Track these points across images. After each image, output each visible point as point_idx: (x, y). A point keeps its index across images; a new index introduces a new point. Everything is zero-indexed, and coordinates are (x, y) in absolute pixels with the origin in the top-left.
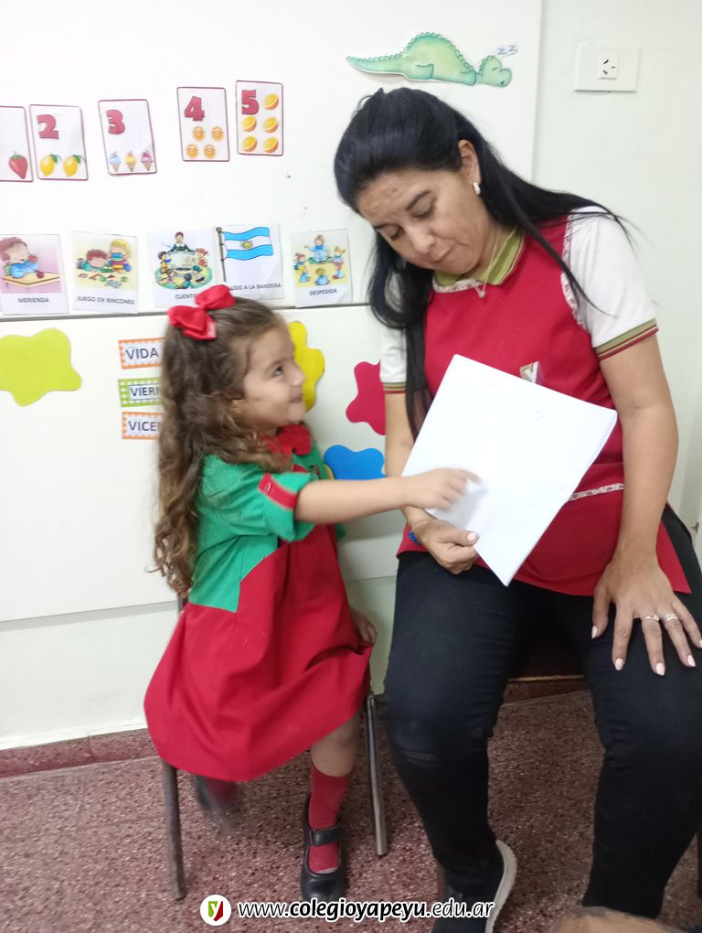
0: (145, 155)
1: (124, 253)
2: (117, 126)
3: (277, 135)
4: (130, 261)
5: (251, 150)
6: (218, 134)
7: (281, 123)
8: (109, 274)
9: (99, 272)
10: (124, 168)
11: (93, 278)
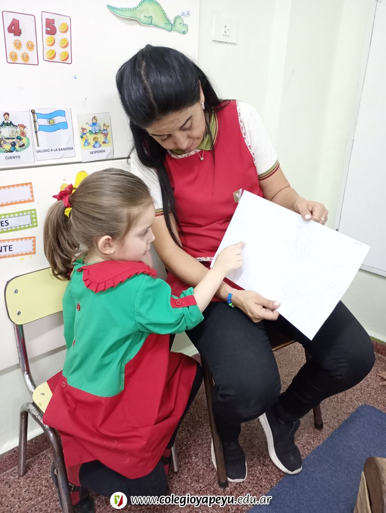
3: (68, 49)
5: (52, 58)
6: (30, 46)
7: (70, 42)
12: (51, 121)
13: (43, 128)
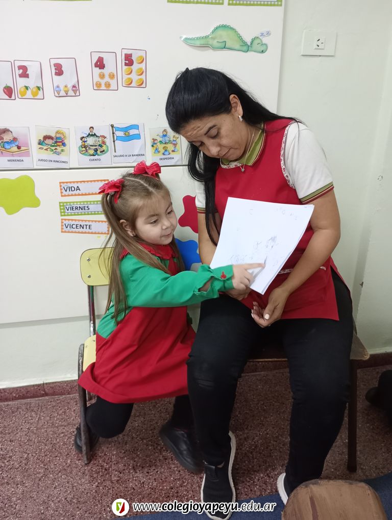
0: (74, 86)
1: (63, 137)
2: (59, 71)
3: (143, 77)
4: (66, 141)
5: (129, 84)
6: (112, 76)
7: (145, 71)
8: (54, 148)
9: (49, 147)
10: (62, 93)
11: (46, 150)
12: (127, 133)
13: (119, 138)
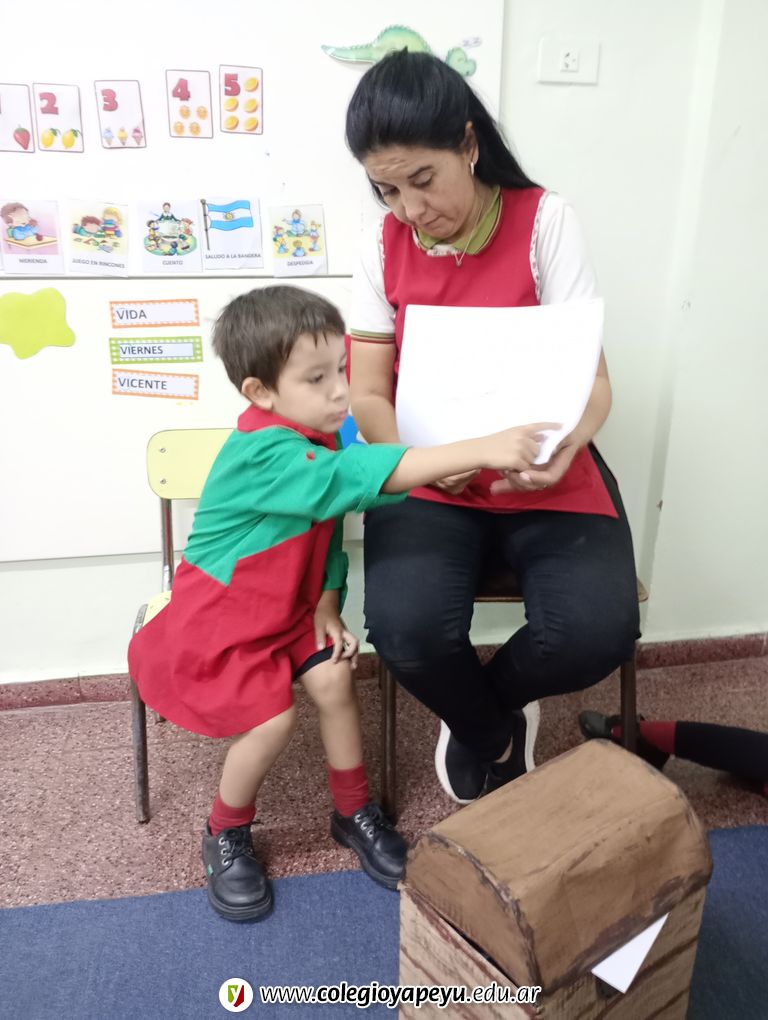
0: (137, 131)
1: (116, 220)
2: (111, 103)
3: (257, 115)
4: (121, 228)
5: (233, 127)
6: (202, 113)
7: (260, 105)
8: (102, 239)
9: (92, 237)
10: (116, 142)
12: (229, 216)
13: (217, 225)
